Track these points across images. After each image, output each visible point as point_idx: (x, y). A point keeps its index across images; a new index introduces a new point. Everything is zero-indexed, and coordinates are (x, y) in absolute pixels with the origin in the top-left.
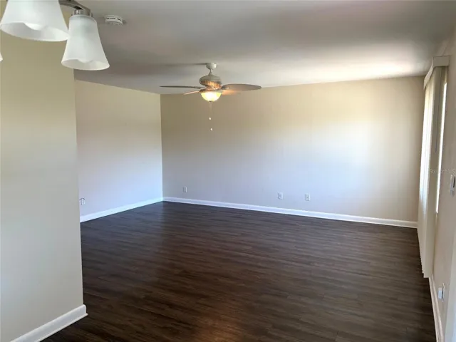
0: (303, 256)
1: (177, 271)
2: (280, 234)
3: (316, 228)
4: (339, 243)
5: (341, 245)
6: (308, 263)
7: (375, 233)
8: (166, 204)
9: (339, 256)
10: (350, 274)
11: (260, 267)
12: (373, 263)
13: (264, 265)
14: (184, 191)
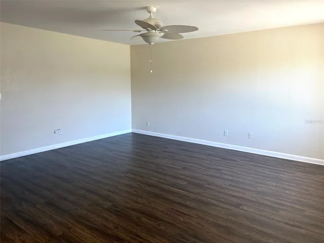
0: (234, 196)
1: (108, 204)
2: (219, 170)
3: (254, 166)
4: (274, 184)
5: (276, 187)
6: (238, 206)
7: (314, 174)
8: (135, 135)
9: (272, 199)
10: (281, 224)
11: (187, 207)
12: (308, 212)
13: (192, 204)
14: (147, 125)
